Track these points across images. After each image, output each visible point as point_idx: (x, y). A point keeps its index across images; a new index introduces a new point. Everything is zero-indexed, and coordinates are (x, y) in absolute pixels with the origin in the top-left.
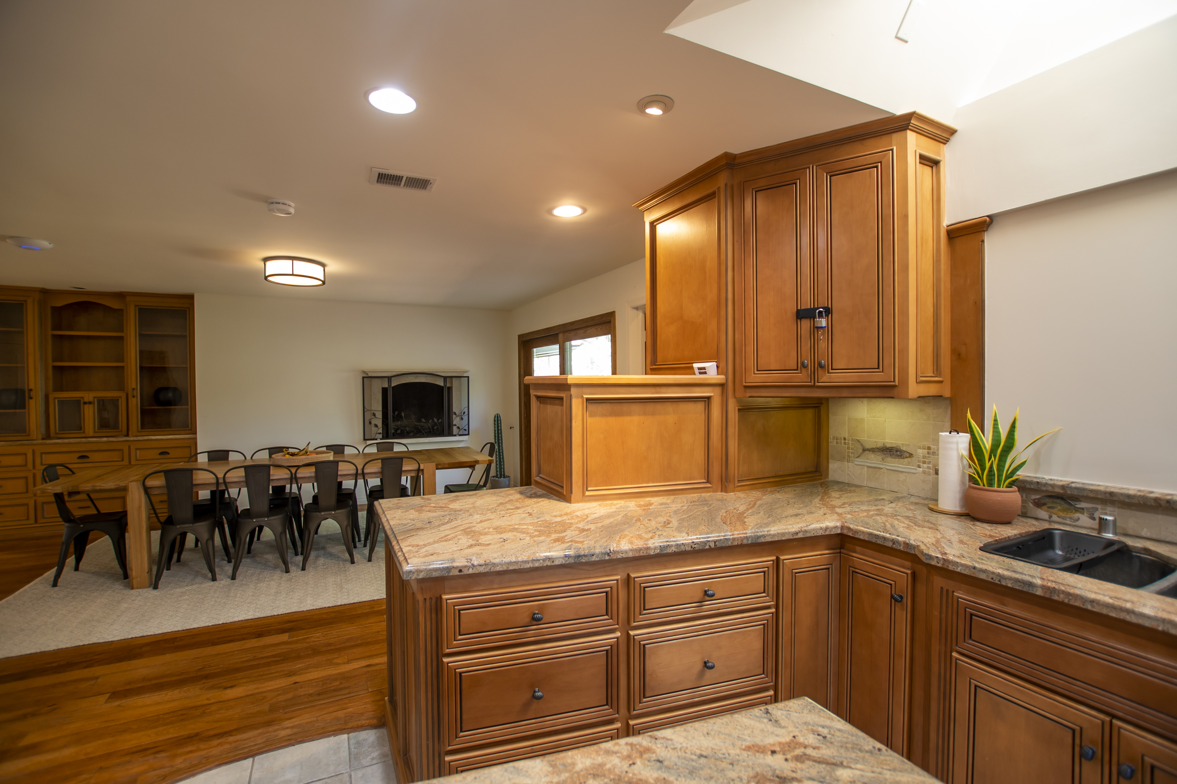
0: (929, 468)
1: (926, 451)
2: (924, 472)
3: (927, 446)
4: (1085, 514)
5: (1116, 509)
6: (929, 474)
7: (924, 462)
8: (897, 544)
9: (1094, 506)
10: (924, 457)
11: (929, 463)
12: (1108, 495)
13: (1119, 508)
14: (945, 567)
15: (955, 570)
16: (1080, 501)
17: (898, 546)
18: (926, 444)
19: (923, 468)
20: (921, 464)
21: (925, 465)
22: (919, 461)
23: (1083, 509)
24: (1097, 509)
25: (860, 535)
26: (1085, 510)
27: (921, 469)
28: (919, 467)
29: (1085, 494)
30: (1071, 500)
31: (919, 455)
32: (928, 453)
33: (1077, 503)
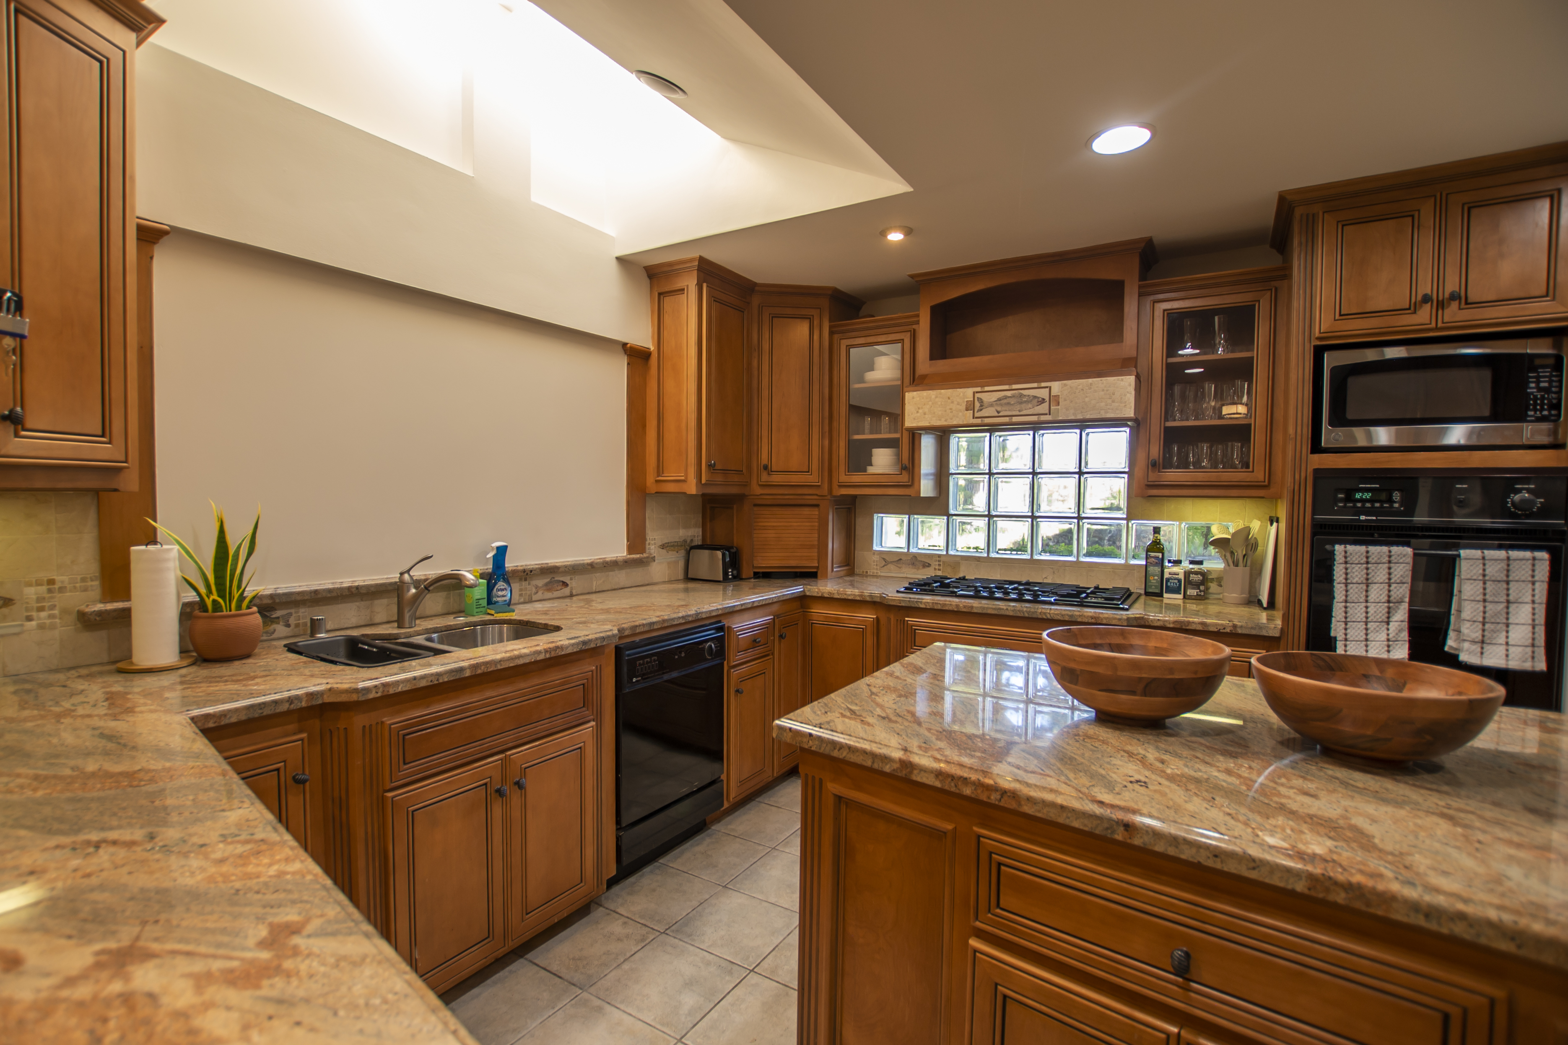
0: (51, 617)
1: (44, 588)
2: (41, 627)
3: (46, 579)
4: (281, 623)
5: (307, 609)
6: (53, 627)
7: (41, 609)
8: (296, 702)
9: (289, 611)
10: (39, 600)
11: (53, 607)
12: (313, 594)
13: (309, 607)
14: (386, 693)
15: (397, 691)
16: (276, 610)
17: (299, 704)
18: (44, 575)
19: (39, 619)
20: (34, 614)
21: (43, 614)
22: (27, 610)
23: (278, 618)
24: (290, 614)
25: (230, 717)
26: (281, 619)
27: (34, 623)
28: (29, 619)
29: (293, 599)
30: (267, 611)
31: (27, 598)
32: (50, 591)
33: (273, 613)
